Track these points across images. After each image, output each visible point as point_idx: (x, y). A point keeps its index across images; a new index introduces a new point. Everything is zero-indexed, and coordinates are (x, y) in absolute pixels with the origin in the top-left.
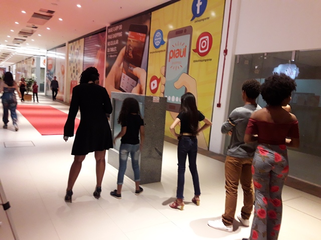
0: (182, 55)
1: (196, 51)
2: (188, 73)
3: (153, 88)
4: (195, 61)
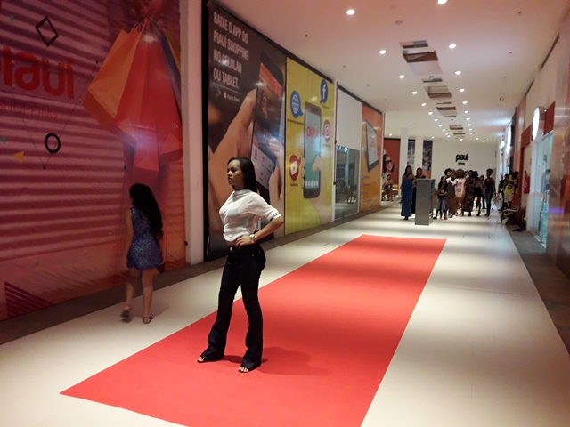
3: (293, 173)
4: (323, 145)
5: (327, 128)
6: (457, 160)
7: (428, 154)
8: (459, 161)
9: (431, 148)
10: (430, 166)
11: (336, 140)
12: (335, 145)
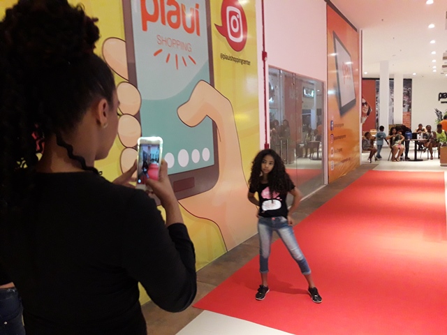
0: (189, 25)
1: (222, 30)
2: (212, 84)
4: (223, 57)
5: (234, 17)
6: (440, 98)
7: (408, 94)
8: (442, 100)
9: (411, 86)
10: (410, 107)
11: (266, 51)
12: (264, 61)
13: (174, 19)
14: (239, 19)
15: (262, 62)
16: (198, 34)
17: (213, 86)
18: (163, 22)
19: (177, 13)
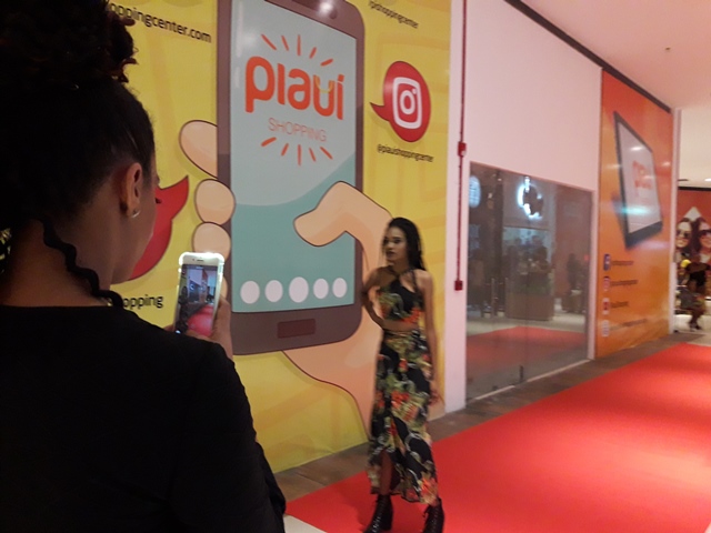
0: (324, 104)
1: (384, 111)
2: (359, 186)
4: (382, 149)
5: (406, 93)
11: (465, 141)
12: (461, 156)
13: (299, 97)
14: (415, 96)
15: (458, 158)
16: (340, 116)
17: (361, 191)
18: (281, 101)
19: (305, 88)
